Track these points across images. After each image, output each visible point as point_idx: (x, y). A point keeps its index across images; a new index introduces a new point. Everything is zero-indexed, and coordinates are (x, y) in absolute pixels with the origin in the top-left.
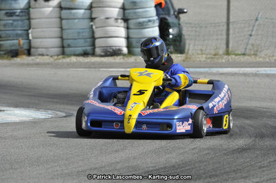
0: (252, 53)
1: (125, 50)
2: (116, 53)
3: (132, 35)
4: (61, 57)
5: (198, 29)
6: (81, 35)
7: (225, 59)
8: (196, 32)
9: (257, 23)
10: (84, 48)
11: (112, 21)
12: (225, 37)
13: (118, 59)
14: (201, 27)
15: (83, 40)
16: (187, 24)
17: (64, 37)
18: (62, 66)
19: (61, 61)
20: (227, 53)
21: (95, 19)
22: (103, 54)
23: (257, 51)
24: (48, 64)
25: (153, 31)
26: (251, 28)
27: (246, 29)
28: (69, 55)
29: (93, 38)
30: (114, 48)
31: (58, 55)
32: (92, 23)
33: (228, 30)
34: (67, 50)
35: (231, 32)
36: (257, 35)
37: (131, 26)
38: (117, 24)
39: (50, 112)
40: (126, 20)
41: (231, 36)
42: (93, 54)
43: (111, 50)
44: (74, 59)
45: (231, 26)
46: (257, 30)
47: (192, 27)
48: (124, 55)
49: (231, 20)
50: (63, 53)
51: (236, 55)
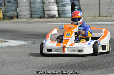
0: (110, 16)
1: (57, 16)
2: (53, 17)
3: (60, 9)
4: (31, 19)
5: (87, 6)
6: (39, 10)
7: (98, 18)
8: (86, 7)
9: (112, 3)
10: (40, 15)
11: (51, 4)
12: (98, 9)
13: (54, 19)
14: (88, 5)
15: (39, 12)
16: (82, 4)
17: (32, 11)
18: (31, 23)
19: (31, 20)
20: (100, 16)
21: (44, 3)
22: (48, 17)
23: (112, 15)
24: (26, 22)
25: (69, 7)
26: (109, 6)
27: (107, 6)
28: (34, 18)
29: (44, 11)
30: (53, 15)
31: (29, 18)
32: (43, 5)
33: (100, 6)
34: (33, 16)
35: (101, 7)
36: (112, 8)
37: (59, 6)
38: (54, 5)
39: (27, 41)
40: (57, 3)
41: (101, 9)
42: (44, 17)
43: (51, 16)
44: (36, 20)
45: (101, 5)
46: (112, 6)
47: (85, 6)
48: (57, 18)
49: (101, 2)
50: (32, 17)
51: (103, 17)
